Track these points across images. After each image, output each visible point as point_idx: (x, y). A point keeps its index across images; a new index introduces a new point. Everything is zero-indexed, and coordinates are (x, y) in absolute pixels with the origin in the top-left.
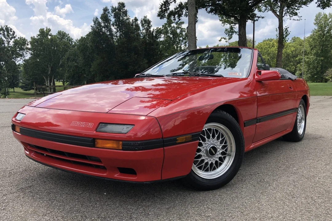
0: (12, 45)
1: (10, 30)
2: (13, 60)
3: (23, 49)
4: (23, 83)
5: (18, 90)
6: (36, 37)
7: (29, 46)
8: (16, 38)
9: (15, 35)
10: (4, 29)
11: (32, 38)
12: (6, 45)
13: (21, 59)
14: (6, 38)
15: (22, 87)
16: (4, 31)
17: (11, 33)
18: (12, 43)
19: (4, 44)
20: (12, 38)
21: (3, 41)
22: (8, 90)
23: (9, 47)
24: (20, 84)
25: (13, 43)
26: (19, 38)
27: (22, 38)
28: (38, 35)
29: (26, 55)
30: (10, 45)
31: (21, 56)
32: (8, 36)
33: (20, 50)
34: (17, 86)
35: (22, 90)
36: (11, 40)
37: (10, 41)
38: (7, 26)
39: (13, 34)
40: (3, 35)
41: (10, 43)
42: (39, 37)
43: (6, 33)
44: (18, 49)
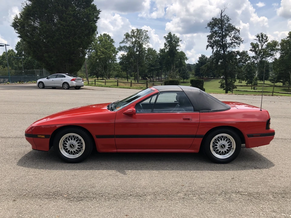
0: (264, 48)
1: (264, 36)
2: (264, 59)
3: (274, 50)
4: (272, 77)
5: (267, 82)
6: (285, 39)
7: (279, 47)
8: (268, 42)
9: (267, 40)
10: (260, 36)
11: (282, 40)
12: (260, 48)
13: (271, 58)
14: (260, 43)
15: (270, 80)
16: (260, 37)
17: (265, 38)
18: (264, 47)
19: (258, 47)
20: (265, 42)
21: (258, 45)
22: (257, 82)
23: (262, 49)
24: (270, 78)
25: (266, 46)
26: (271, 41)
27: (274, 41)
28: (287, 38)
29: (275, 55)
30: (263, 48)
31: (272, 55)
32: (262, 41)
33: (271, 51)
34: (266, 79)
35: (270, 82)
36: (264, 43)
37: (263, 45)
38: (262, 33)
39: (266, 39)
40: (259, 40)
41: (263, 46)
42: (288, 39)
43: (261, 39)
44: (270, 50)
